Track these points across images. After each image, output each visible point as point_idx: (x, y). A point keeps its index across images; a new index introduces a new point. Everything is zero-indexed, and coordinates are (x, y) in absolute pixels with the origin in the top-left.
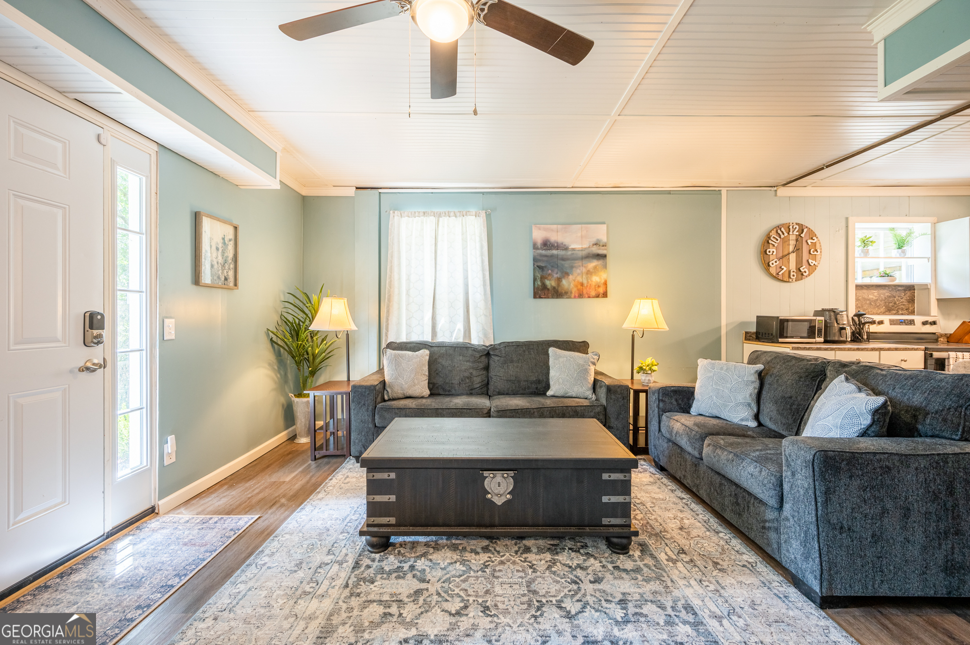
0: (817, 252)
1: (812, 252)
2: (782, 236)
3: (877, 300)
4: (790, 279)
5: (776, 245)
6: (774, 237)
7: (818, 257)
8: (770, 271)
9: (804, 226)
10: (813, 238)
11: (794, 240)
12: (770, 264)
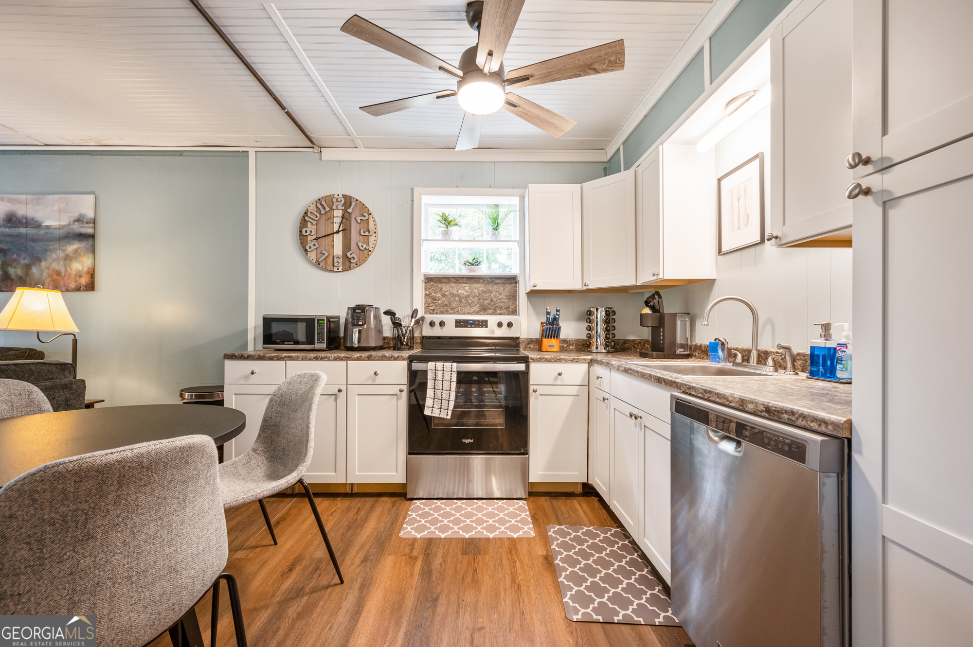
0: (369, 232)
1: (362, 234)
2: (323, 212)
3: (469, 296)
4: (335, 268)
5: (314, 222)
6: (311, 212)
7: (372, 239)
8: (308, 256)
9: (352, 198)
10: (364, 214)
11: (339, 217)
12: (307, 248)
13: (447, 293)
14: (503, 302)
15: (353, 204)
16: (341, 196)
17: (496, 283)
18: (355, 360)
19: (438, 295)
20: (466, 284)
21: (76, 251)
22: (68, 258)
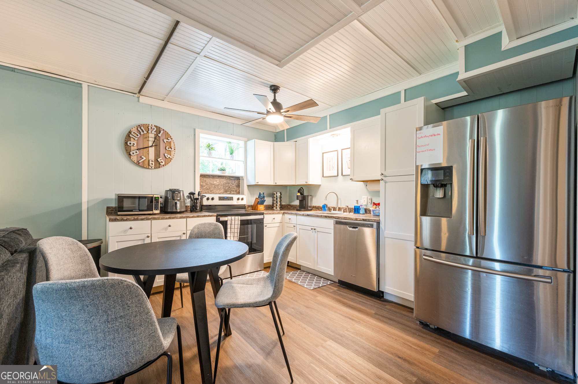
0: (172, 149)
1: (167, 149)
2: (142, 133)
3: (219, 185)
4: (149, 167)
5: (136, 139)
6: (134, 132)
7: (172, 153)
8: (131, 158)
9: (161, 128)
10: (169, 139)
11: (153, 138)
12: (131, 153)
13: (208, 183)
14: (234, 188)
15: (162, 132)
16: (153, 126)
17: (231, 179)
18: (191, 218)
20: (217, 179)
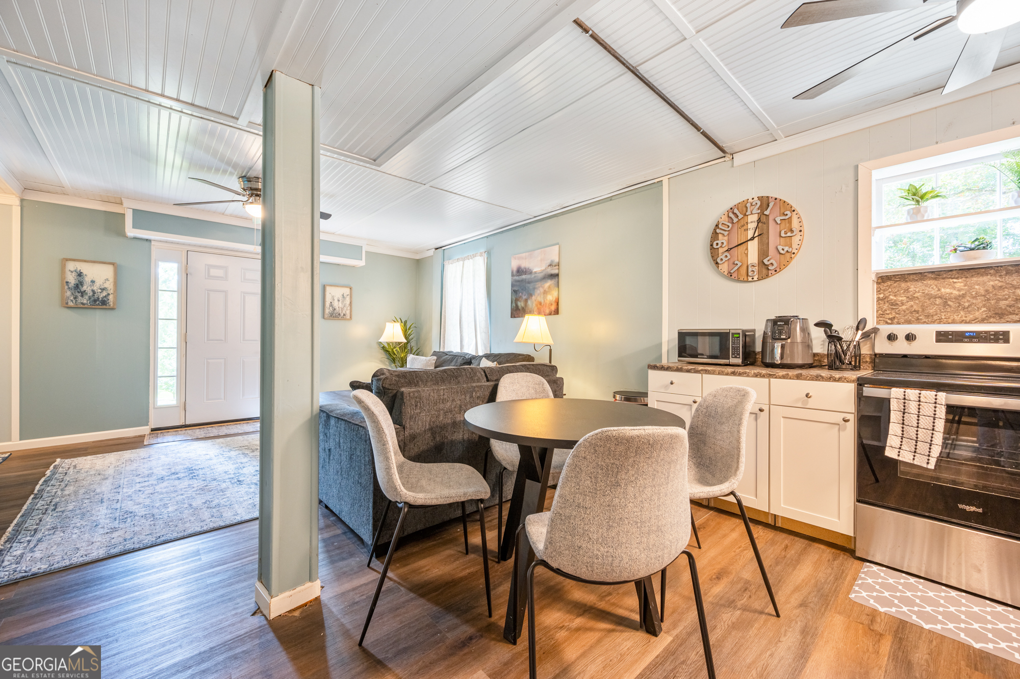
0: (792, 231)
1: (783, 235)
2: (735, 220)
3: (963, 296)
4: (749, 278)
5: (726, 233)
6: (723, 224)
7: (796, 240)
8: (720, 268)
9: (770, 198)
10: (785, 213)
11: (754, 222)
12: (719, 260)
13: (917, 295)
15: (771, 205)
16: (756, 199)
18: (780, 378)
19: (901, 299)
21: (549, 287)
22: (545, 293)
